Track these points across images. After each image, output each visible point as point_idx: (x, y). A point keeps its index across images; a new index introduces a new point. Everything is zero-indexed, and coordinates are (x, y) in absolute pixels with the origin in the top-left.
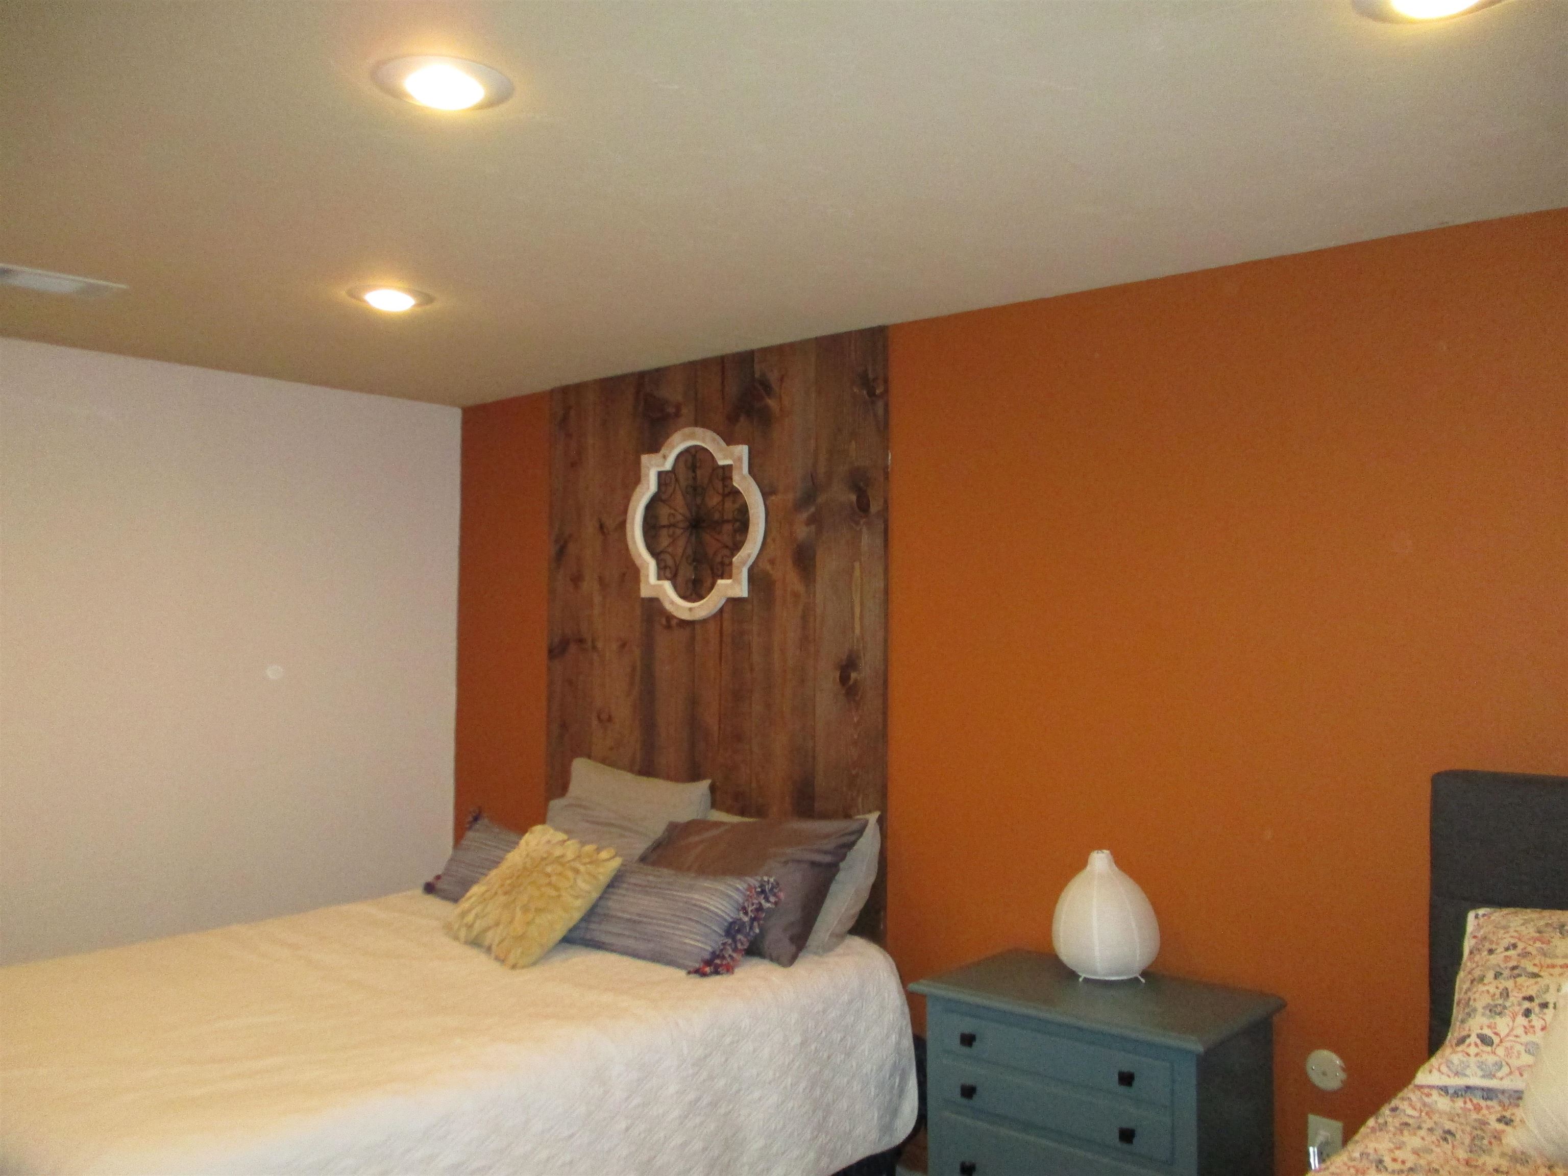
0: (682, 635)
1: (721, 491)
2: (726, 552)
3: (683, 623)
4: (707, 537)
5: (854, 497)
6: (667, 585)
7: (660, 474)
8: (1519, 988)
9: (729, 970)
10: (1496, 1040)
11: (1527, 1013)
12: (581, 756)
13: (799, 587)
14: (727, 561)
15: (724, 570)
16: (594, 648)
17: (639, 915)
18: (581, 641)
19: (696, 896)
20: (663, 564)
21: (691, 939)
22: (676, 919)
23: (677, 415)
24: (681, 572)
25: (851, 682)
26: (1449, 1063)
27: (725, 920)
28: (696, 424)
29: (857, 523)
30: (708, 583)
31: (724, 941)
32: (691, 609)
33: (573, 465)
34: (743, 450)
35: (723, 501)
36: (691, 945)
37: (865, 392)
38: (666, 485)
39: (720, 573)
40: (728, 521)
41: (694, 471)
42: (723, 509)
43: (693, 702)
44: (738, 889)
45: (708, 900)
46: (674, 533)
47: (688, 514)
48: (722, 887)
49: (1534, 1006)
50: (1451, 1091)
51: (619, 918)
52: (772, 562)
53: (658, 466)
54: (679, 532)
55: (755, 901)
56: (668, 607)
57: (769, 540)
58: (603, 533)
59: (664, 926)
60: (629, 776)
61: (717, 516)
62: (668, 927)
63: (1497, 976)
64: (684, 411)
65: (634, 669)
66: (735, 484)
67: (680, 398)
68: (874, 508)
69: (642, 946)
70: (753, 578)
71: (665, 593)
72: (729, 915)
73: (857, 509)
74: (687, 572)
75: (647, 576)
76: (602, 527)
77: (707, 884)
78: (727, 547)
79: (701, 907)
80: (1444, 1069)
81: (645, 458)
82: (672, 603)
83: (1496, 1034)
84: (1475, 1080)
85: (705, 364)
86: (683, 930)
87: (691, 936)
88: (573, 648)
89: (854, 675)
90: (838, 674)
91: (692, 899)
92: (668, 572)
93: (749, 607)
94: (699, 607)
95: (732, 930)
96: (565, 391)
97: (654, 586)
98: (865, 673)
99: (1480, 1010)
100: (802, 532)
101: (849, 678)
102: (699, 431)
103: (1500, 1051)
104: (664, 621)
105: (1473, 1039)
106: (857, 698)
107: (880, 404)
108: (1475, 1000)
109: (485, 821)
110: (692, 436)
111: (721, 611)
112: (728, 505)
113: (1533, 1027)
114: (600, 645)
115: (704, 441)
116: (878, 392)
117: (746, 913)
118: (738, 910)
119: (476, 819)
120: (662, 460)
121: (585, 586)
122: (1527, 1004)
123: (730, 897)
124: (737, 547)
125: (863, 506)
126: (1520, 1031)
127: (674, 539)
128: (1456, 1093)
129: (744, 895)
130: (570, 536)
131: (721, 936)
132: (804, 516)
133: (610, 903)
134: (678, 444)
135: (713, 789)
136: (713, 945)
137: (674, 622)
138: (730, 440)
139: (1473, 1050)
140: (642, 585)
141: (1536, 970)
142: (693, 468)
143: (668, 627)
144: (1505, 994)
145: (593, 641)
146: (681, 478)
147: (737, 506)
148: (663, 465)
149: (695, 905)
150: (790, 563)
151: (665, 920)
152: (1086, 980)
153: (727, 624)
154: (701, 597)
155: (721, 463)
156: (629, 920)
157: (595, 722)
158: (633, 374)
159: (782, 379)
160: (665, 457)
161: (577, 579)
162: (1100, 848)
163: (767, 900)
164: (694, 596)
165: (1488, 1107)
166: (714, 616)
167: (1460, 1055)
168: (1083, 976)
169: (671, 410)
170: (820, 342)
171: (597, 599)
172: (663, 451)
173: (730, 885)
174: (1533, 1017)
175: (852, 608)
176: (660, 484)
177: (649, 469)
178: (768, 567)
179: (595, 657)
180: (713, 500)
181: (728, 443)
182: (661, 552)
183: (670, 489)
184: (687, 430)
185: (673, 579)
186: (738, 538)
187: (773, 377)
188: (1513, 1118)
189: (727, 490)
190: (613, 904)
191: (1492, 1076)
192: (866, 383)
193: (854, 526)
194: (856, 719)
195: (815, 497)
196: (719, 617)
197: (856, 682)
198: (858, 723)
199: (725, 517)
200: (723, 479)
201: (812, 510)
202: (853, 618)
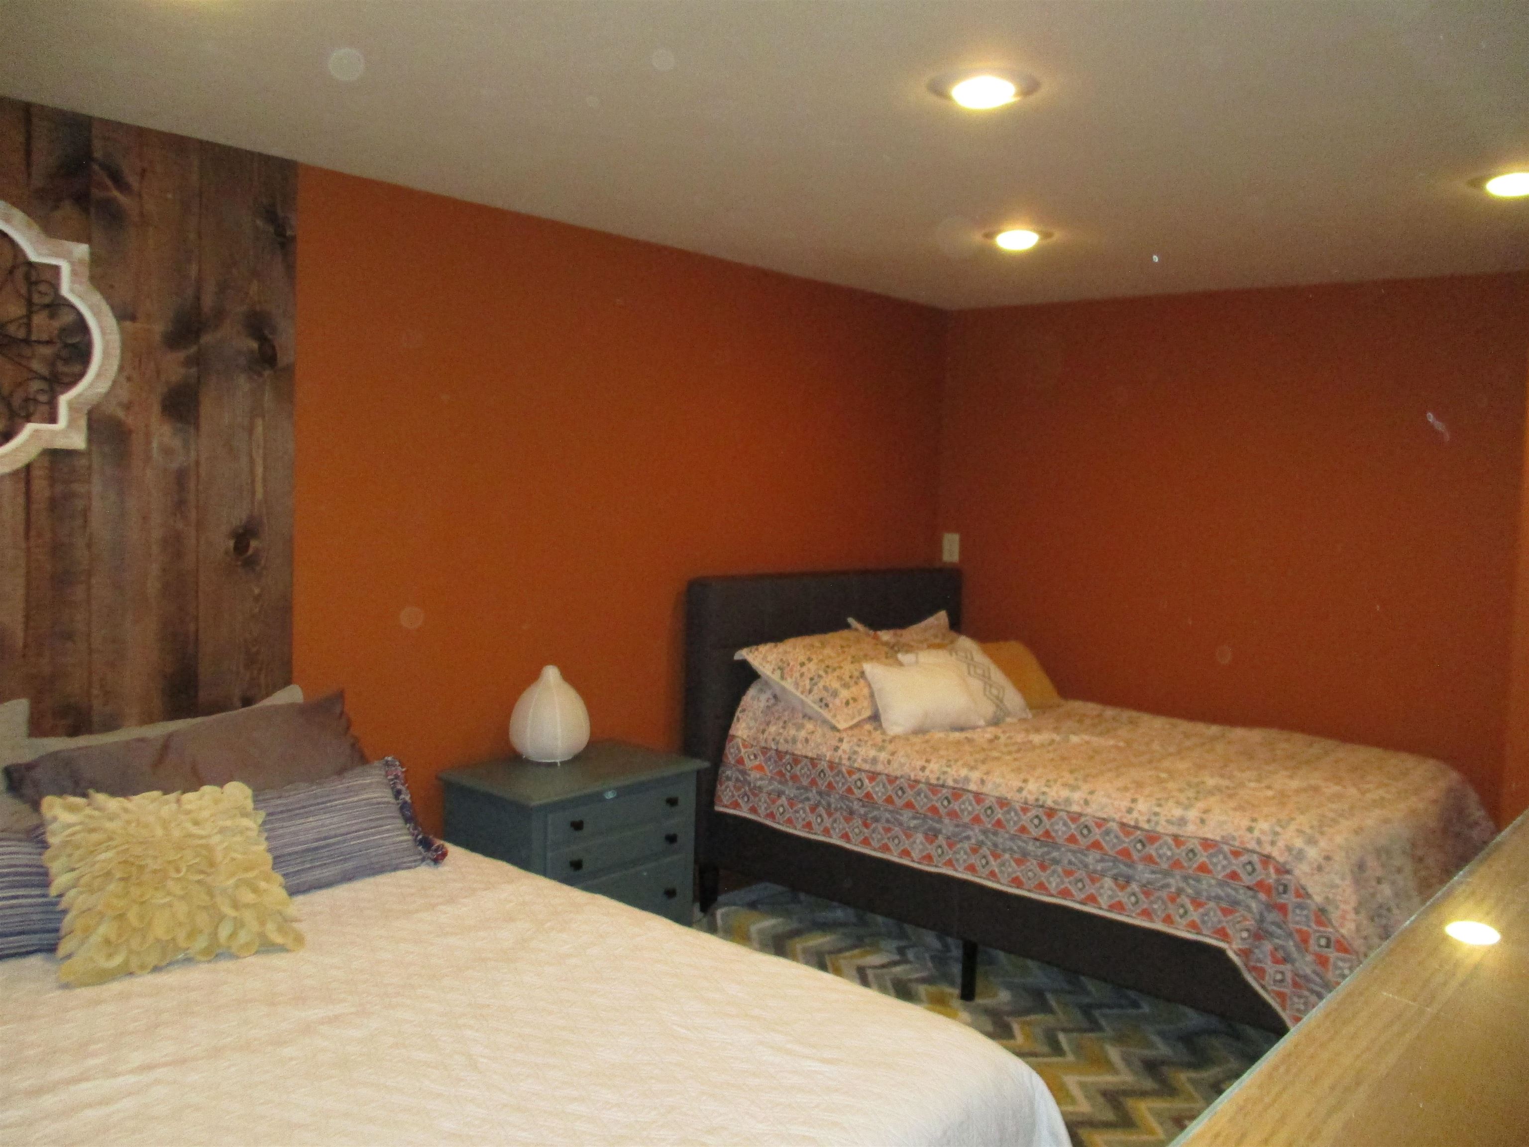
2: (43, 385)
5: (254, 345)
8: (842, 674)
9: (445, 848)
10: (857, 698)
13: (174, 440)
14: (44, 398)
15: (42, 409)
25: (250, 552)
26: (849, 715)
29: (260, 374)
34: (78, 250)
35: (29, 315)
37: (272, 230)
39: (27, 413)
40: (42, 343)
42: (30, 324)
52: (129, 408)
61: (19, 334)
62: (368, 835)
66: (64, 293)
68: (282, 362)
70: (97, 424)
73: (258, 358)
78: (42, 379)
83: (856, 695)
84: (858, 718)
89: (254, 544)
90: (231, 545)
100: (177, 373)
103: (860, 702)
105: (851, 700)
106: (259, 569)
111: (28, 467)
112: (42, 319)
115: (8, 221)
117: (405, 795)
124: (64, 382)
125: (267, 356)
132: (181, 355)
138: (54, 229)
141: (838, 665)
144: (840, 678)
147: (62, 322)
150: (156, 408)
155: (36, 259)
159: (142, 174)
162: (548, 664)
166: (18, 472)
167: (852, 709)
174: (859, 684)
175: (252, 469)
178: (122, 415)
180: (12, 309)
181: (50, 234)
186: (67, 368)
187: (128, 168)
191: (861, 714)
192: (271, 216)
193: (255, 377)
194: (257, 591)
195: (197, 334)
196: (23, 475)
197: (257, 551)
198: (260, 595)
199: (34, 337)
200: (31, 283)
201: (193, 349)
202: (253, 481)
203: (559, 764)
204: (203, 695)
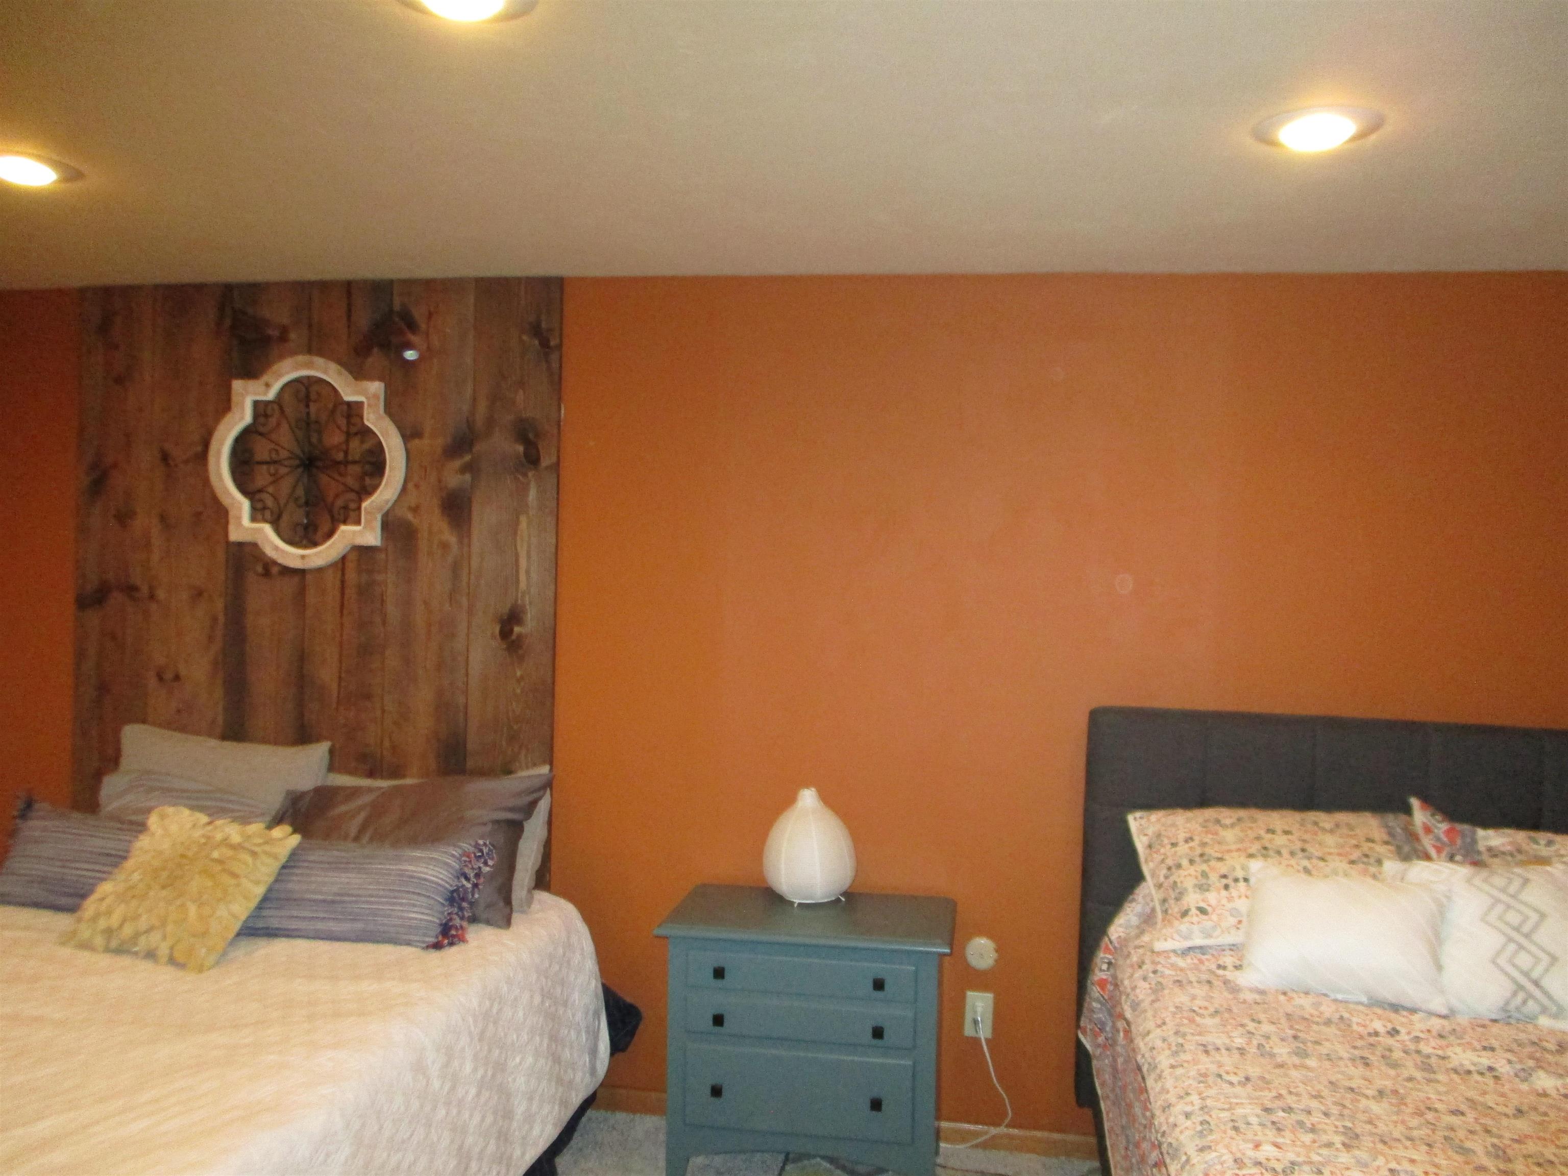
0: (289, 586)
1: (344, 428)
2: (352, 496)
3: (287, 571)
4: (324, 479)
5: (521, 449)
6: (267, 529)
7: (256, 404)
8: (1213, 869)
9: (462, 939)
10: (1209, 909)
11: (1226, 887)
12: (130, 721)
13: (451, 538)
14: (353, 506)
15: (350, 515)
16: (152, 597)
17: (339, 895)
18: (130, 590)
19: (411, 868)
20: (259, 505)
21: (416, 912)
22: (392, 894)
23: (283, 338)
24: (285, 518)
25: (514, 637)
26: (1179, 932)
27: (446, 889)
28: (310, 351)
29: (525, 475)
30: (325, 528)
31: (450, 911)
32: (303, 557)
33: (119, 380)
34: (376, 387)
35: (347, 442)
36: (416, 919)
37: (537, 342)
38: (266, 416)
39: (342, 518)
40: (355, 462)
41: (307, 406)
42: (348, 449)
43: (302, 658)
44: (453, 856)
45: (425, 870)
46: (277, 471)
47: (298, 451)
48: (435, 855)
49: (1229, 881)
50: (1179, 952)
51: (310, 900)
52: (415, 510)
53: (255, 394)
54: (283, 470)
55: (475, 867)
56: (270, 552)
57: (410, 486)
58: (168, 465)
59: (378, 903)
60: (213, 743)
61: (340, 456)
62: (382, 903)
63: (1192, 862)
64: (293, 336)
65: (215, 619)
66: (366, 423)
67: (285, 321)
68: (545, 462)
69: (346, 927)
70: (389, 525)
71: (267, 538)
72: (447, 882)
73: (523, 460)
74: (295, 515)
75: (239, 518)
76: (165, 457)
77: (418, 854)
78: (352, 490)
79: (419, 878)
80: (1176, 936)
81: (237, 385)
82: (276, 548)
83: (1209, 905)
84: (1198, 941)
85: (324, 286)
86: (401, 904)
87: (415, 909)
88: (117, 598)
89: (517, 629)
90: (497, 629)
91: (407, 871)
92: (268, 514)
93: (383, 556)
94: (316, 554)
95: (455, 898)
96: (107, 292)
97: (247, 529)
98: (528, 627)
99: (1190, 889)
100: (454, 478)
101: (512, 631)
102: (319, 361)
103: (1214, 917)
104: (260, 569)
105: (1194, 911)
106: (521, 652)
107: (554, 357)
108: (1181, 882)
109: (42, 807)
110: (309, 365)
111: (344, 558)
112: (355, 444)
113: (1232, 897)
114: (161, 594)
115: (325, 372)
116: (552, 343)
117: (467, 879)
118: (458, 878)
119: (29, 805)
120: (263, 388)
121: (139, 523)
122: (1224, 881)
123: (446, 864)
124: (366, 491)
125: (532, 459)
126: (1224, 901)
127: (276, 479)
128: (1183, 953)
129: (459, 859)
130: (115, 466)
131: (443, 905)
132: (457, 463)
133: (290, 886)
134: (288, 373)
135: (331, 752)
136: (440, 916)
137: (275, 570)
138: (359, 373)
139: (1195, 919)
140: (232, 528)
141: (1220, 855)
142: (307, 400)
143: (267, 573)
144: (1204, 875)
145: (152, 589)
146: (288, 410)
147: (366, 446)
148: (265, 394)
149: (412, 877)
150: (437, 511)
151: (377, 896)
152: (800, 904)
153: (351, 576)
154: (315, 544)
155: (348, 398)
156: (324, 901)
157: (152, 682)
158: (216, 285)
159: (430, 315)
160: (268, 385)
161: (124, 517)
162: (807, 785)
163: (486, 863)
164: (304, 542)
165: (1207, 959)
166: (334, 565)
167: (1187, 925)
168: (797, 901)
169: (274, 333)
170: (479, 281)
171: (157, 541)
172: (265, 378)
173: (446, 853)
174: (1232, 890)
175: (517, 561)
176: (256, 416)
177: (243, 396)
178: (410, 516)
179: (154, 607)
180: (334, 438)
181: (357, 378)
182: (260, 491)
183: (273, 421)
184: (300, 358)
185: (276, 523)
186: (368, 481)
187: (419, 313)
188: (1226, 965)
189: (353, 430)
190: (294, 885)
191: (1209, 936)
192: (536, 330)
193: (521, 478)
194: (519, 673)
195: (471, 444)
196: (340, 565)
197: (520, 636)
198: (522, 677)
199: (350, 458)
200: (349, 417)
201: (468, 458)
202: (517, 572)
203: (796, 905)
204: (470, 764)
